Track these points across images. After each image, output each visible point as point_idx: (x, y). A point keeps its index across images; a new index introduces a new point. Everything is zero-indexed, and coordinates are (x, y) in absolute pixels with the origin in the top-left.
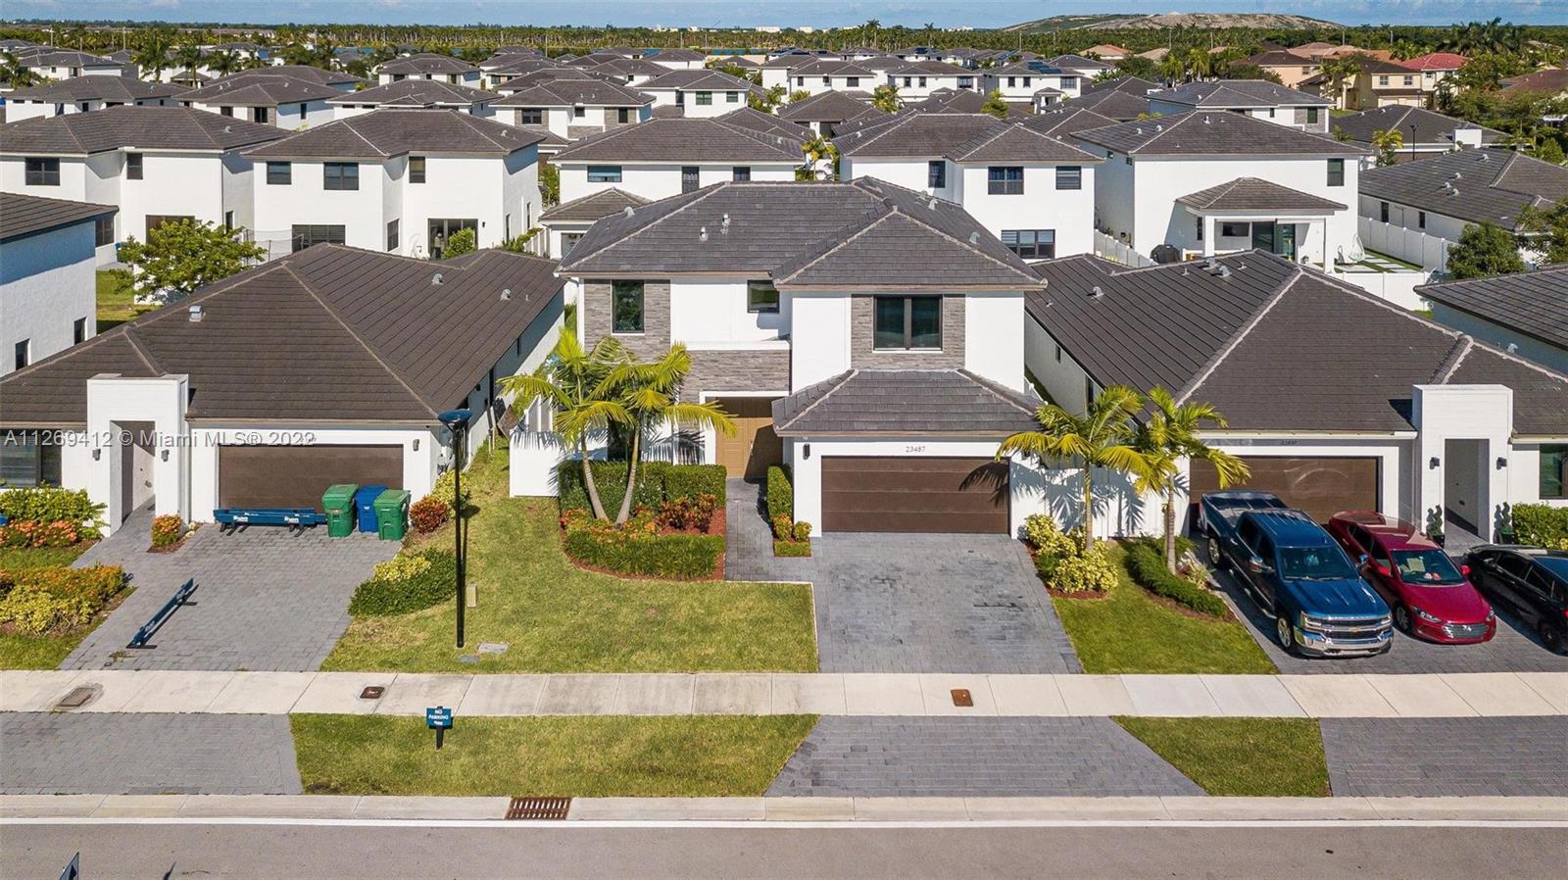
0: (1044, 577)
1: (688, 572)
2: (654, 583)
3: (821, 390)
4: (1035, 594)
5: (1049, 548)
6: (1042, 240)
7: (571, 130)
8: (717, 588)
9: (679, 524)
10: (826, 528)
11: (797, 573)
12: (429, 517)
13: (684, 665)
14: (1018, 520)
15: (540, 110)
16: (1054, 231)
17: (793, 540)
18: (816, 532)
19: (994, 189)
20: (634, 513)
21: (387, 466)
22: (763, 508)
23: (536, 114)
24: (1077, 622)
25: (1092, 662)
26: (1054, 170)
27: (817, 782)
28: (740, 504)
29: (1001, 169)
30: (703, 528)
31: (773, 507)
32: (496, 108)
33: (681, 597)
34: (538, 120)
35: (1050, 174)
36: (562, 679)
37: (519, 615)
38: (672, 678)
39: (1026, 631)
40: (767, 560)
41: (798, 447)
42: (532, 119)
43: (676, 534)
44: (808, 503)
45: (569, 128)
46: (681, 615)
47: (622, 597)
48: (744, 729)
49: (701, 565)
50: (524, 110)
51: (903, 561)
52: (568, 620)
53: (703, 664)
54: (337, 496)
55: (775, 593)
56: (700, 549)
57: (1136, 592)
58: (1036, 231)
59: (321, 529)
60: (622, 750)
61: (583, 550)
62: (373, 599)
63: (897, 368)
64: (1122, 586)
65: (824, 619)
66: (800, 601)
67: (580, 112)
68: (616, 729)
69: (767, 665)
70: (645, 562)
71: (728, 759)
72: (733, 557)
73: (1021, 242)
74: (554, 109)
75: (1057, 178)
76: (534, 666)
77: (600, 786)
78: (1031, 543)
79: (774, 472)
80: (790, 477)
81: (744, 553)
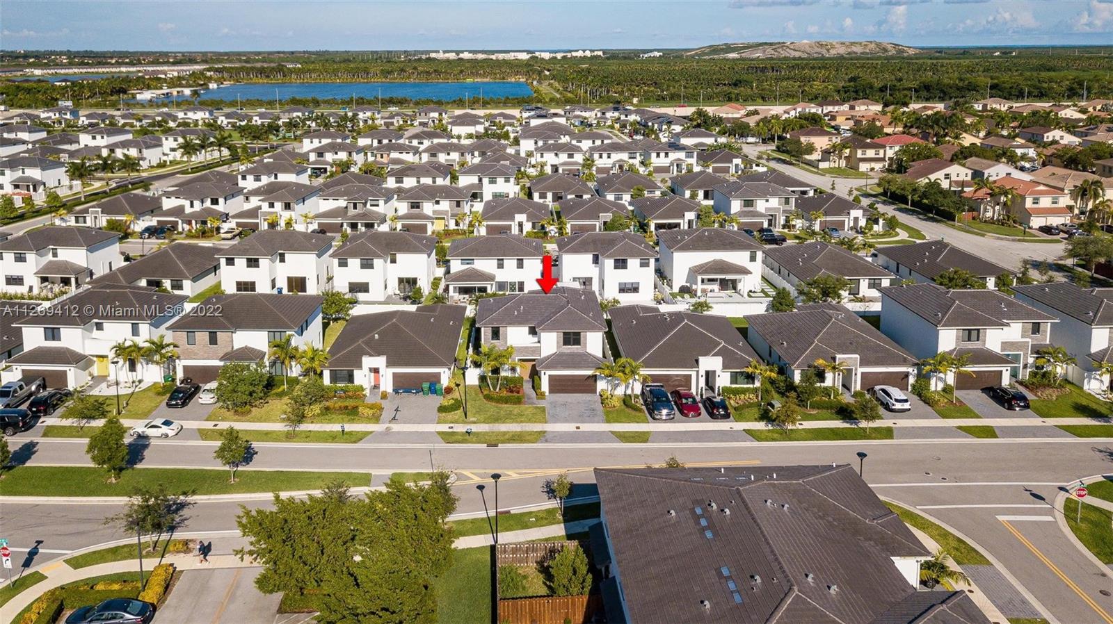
0: (602, 403)
1: (515, 403)
2: (508, 405)
3: (548, 357)
4: (599, 406)
5: (604, 397)
6: (635, 286)
8: (523, 407)
9: (512, 391)
10: (550, 393)
11: (542, 403)
12: (449, 390)
13: (517, 422)
14: (599, 390)
15: (419, 202)
16: (639, 283)
17: (541, 396)
18: (547, 394)
19: (616, 267)
20: (500, 389)
21: (437, 377)
22: (533, 387)
23: (417, 205)
24: (607, 413)
25: (608, 421)
27: (546, 441)
28: (527, 387)
29: (619, 260)
30: (518, 392)
31: (536, 386)
33: (515, 409)
34: (418, 207)
35: (638, 261)
36: (491, 425)
37: (477, 412)
38: (515, 425)
39: (595, 415)
40: (535, 400)
41: (543, 372)
42: (415, 207)
43: (511, 394)
44: (545, 386)
45: (433, 211)
46: (515, 412)
47: (501, 409)
48: (531, 433)
49: (518, 401)
51: (569, 400)
52: (489, 414)
53: (521, 422)
54: (426, 386)
55: (537, 408)
56: (518, 398)
57: (624, 407)
58: (633, 283)
59: (421, 393)
60: (507, 437)
61: (488, 398)
62: (442, 409)
63: (569, 351)
64: (621, 406)
65: (549, 413)
66: (543, 410)
67: (437, 202)
68: (505, 433)
69: (535, 422)
70: (506, 401)
71: (528, 438)
72: (526, 400)
73: (626, 287)
74: (424, 202)
75: (640, 263)
76: (484, 422)
77: (503, 442)
78: (601, 396)
79: (536, 377)
80: (540, 380)
81: (529, 399)
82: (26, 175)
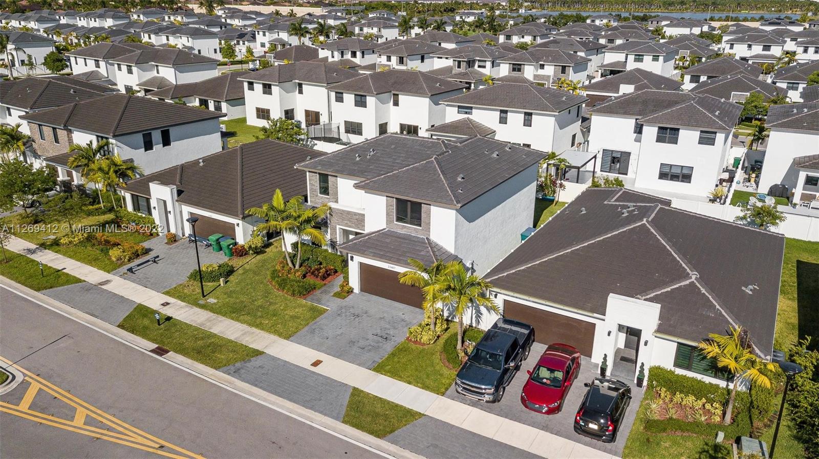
1: (293, 293)
6: (685, 171)
7: (536, 76)
8: (297, 302)
10: (362, 290)
15: (520, 65)
16: (693, 167)
18: (357, 291)
19: (660, 139)
23: (519, 67)
24: (398, 352)
26: (699, 132)
29: (666, 129)
30: (323, 279)
32: (501, 63)
33: (283, 301)
34: (519, 70)
35: (696, 135)
42: (517, 69)
45: (534, 75)
47: (266, 296)
48: (239, 349)
50: (513, 64)
51: (372, 311)
54: (212, 238)
58: (682, 167)
63: (403, 232)
65: (315, 323)
67: (542, 66)
71: (222, 355)
73: (672, 171)
74: (527, 65)
75: (700, 137)
77: (181, 351)
82: (280, 37)
